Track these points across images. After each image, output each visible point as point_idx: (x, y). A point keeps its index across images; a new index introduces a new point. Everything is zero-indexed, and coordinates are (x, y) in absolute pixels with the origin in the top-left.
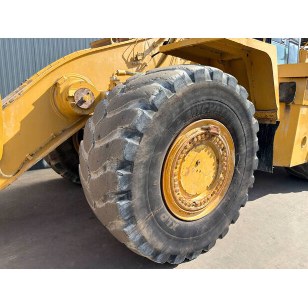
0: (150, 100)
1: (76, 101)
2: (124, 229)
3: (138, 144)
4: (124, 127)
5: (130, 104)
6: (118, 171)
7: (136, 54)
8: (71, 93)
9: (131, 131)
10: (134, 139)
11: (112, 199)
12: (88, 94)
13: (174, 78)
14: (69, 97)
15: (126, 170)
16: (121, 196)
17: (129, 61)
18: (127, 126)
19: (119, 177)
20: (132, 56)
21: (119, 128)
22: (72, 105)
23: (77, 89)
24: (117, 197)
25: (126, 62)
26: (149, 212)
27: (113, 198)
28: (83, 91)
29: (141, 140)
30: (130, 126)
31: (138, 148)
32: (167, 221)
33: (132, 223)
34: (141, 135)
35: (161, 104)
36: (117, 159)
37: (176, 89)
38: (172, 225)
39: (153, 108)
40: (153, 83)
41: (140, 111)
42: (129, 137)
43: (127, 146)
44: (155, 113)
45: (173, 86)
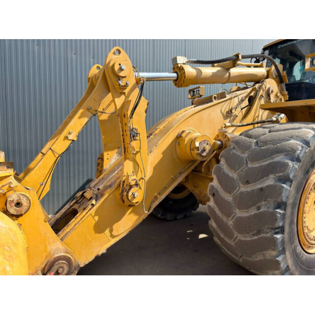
0: (296, 154)
1: (200, 150)
2: (277, 259)
3: (289, 188)
4: (277, 175)
5: (276, 157)
6: (277, 210)
7: (230, 108)
8: (197, 144)
9: (285, 178)
10: (286, 185)
11: (267, 233)
12: (208, 144)
13: (309, 136)
14: (196, 148)
15: (281, 209)
16: (277, 230)
17: (225, 114)
18: (281, 174)
19: (278, 215)
20: (227, 110)
21: (271, 176)
22: (197, 154)
23: (201, 141)
24: (273, 232)
25: (223, 114)
26: (291, 245)
27: (269, 232)
28: (204, 143)
29: (291, 185)
30: (284, 175)
31: (289, 192)
32: (300, 253)
33: (282, 253)
34: (291, 181)
35: (303, 157)
36: (275, 200)
37: (311, 144)
38: (303, 256)
39: (298, 160)
40: (290, 140)
41: (290, 163)
42: (284, 183)
43: (284, 190)
44: (299, 164)
45: (309, 143)
